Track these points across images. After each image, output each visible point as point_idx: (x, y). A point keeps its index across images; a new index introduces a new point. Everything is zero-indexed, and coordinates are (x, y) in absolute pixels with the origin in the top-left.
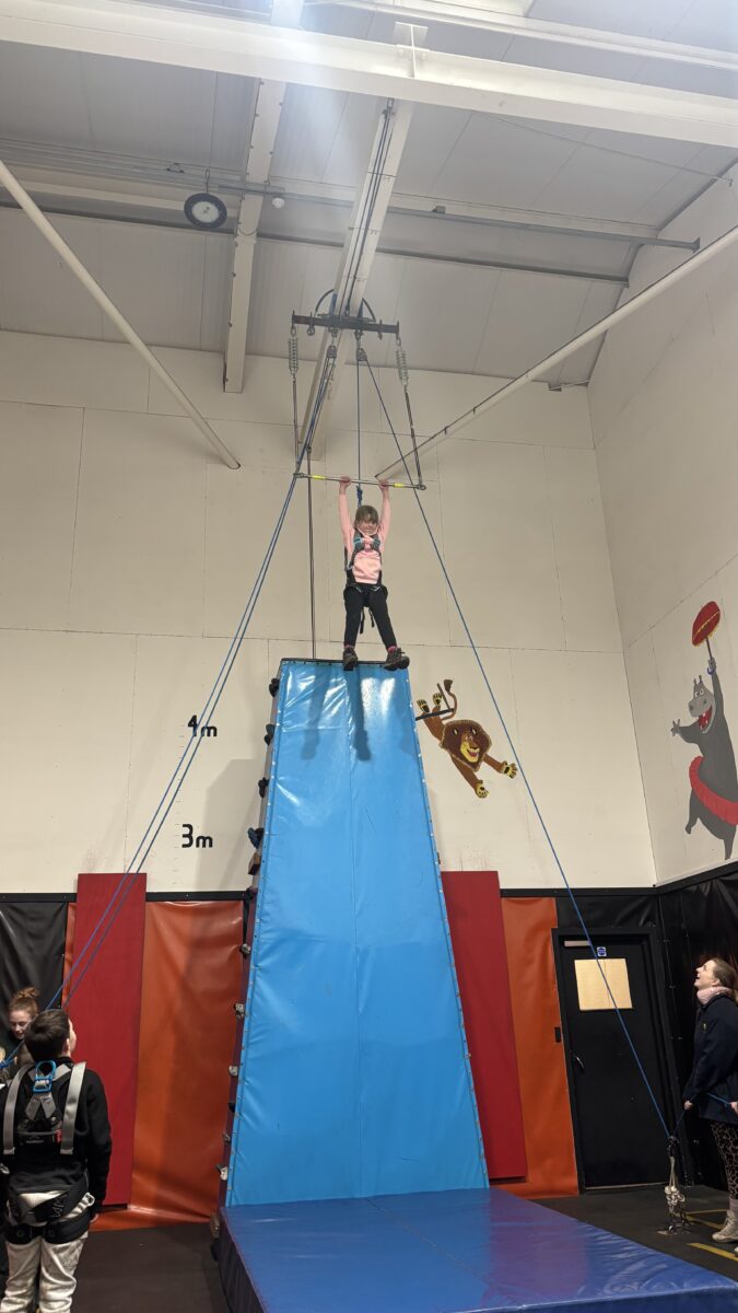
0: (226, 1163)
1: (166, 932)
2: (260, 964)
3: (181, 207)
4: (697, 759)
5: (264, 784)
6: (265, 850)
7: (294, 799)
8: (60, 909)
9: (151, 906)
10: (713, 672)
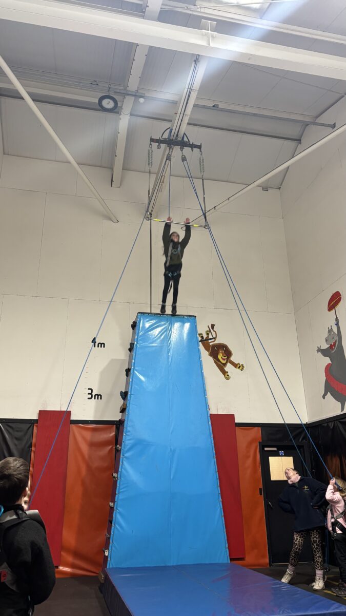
0: (107, 548)
1: (79, 439)
2: (125, 455)
3: (97, 101)
4: (329, 364)
5: (128, 371)
6: (128, 402)
7: (142, 378)
8: (31, 426)
9: (73, 426)
10: (337, 324)
